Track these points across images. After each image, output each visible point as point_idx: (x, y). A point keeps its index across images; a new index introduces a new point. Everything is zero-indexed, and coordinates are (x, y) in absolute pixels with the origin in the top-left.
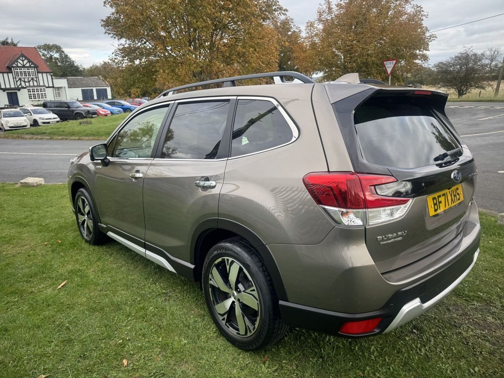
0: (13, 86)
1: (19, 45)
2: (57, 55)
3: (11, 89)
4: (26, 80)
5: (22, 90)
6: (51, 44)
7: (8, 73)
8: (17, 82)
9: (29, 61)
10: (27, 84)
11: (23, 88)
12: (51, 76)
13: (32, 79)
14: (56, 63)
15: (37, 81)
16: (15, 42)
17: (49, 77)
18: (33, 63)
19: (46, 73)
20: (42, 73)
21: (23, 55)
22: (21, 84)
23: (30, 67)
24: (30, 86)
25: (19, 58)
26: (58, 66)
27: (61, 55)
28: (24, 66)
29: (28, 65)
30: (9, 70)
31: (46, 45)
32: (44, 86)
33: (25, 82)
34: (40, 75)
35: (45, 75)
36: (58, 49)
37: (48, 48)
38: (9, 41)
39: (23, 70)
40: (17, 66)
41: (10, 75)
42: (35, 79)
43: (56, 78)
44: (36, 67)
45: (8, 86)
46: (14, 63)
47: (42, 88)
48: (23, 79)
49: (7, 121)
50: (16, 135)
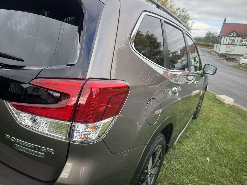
49: (243, 61)
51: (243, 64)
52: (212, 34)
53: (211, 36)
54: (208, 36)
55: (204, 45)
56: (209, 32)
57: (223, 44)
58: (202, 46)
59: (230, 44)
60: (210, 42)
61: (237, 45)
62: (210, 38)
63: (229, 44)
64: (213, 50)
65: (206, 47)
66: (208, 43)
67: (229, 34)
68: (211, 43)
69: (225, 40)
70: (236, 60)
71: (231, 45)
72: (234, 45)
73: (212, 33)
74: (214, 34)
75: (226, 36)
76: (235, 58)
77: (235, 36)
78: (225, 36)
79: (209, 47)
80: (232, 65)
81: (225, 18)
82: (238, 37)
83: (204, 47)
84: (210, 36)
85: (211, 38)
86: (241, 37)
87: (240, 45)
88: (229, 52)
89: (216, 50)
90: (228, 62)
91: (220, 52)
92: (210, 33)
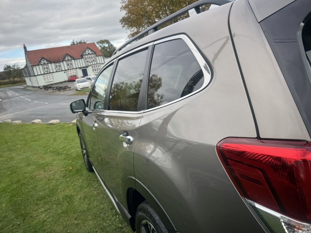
0: (84, 66)
1: (88, 43)
2: (107, 45)
3: (83, 67)
4: (91, 61)
5: (89, 67)
6: (104, 40)
7: (81, 59)
8: (86, 63)
9: (92, 51)
10: (91, 64)
11: (89, 66)
12: (103, 57)
13: (94, 60)
14: (107, 50)
15: (96, 61)
16: (85, 41)
17: (102, 58)
18: (93, 51)
19: (100, 56)
20: (98, 56)
21: (88, 48)
22: (88, 64)
23: (92, 54)
24: (93, 65)
25: (86, 50)
26: (108, 51)
27: (109, 45)
28: (89, 54)
29: (91, 53)
30: (82, 57)
31: (101, 40)
32: (100, 63)
33: (90, 62)
34: (97, 58)
35: (100, 57)
36: (107, 42)
37: (102, 42)
38: (83, 41)
39: (89, 56)
40: (86, 54)
41: (83, 59)
42: (95, 60)
43: (106, 58)
44: (95, 53)
45: (82, 66)
46: (84, 53)
47: (99, 65)
48: (89, 61)
49: (79, 86)
50: (82, 93)
51: (81, 89)
52: (11, 67)
53: (12, 70)
54: (7, 70)
55: (9, 84)
56: (7, 66)
57: (38, 75)
58: (7, 85)
59: (46, 73)
60: (14, 77)
61: (53, 72)
62: (12, 72)
63: (44, 74)
64: (25, 85)
65: (13, 85)
66: (13, 79)
67: (39, 63)
68: (18, 78)
69: (38, 70)
70: (69, 88)
71: (48, 73)
72: (50, 73)
73: (11, 65)
74: (14, 67)
75: (37, 65)
76: (67, 86)
77: (46, 63)
78: (35, 66)
79: (17, 84)
80: (70, 94)
81: (24, 45)
82: (51, 63)
83: (10, 85)
84: (10, 71)
85: (14, 72)
86: (54, 63)
87: (57, 72)
88: (50, 82)
89: (32, 84)
90: (62, 92)
91: (40, 85)
92: (9, 67)
